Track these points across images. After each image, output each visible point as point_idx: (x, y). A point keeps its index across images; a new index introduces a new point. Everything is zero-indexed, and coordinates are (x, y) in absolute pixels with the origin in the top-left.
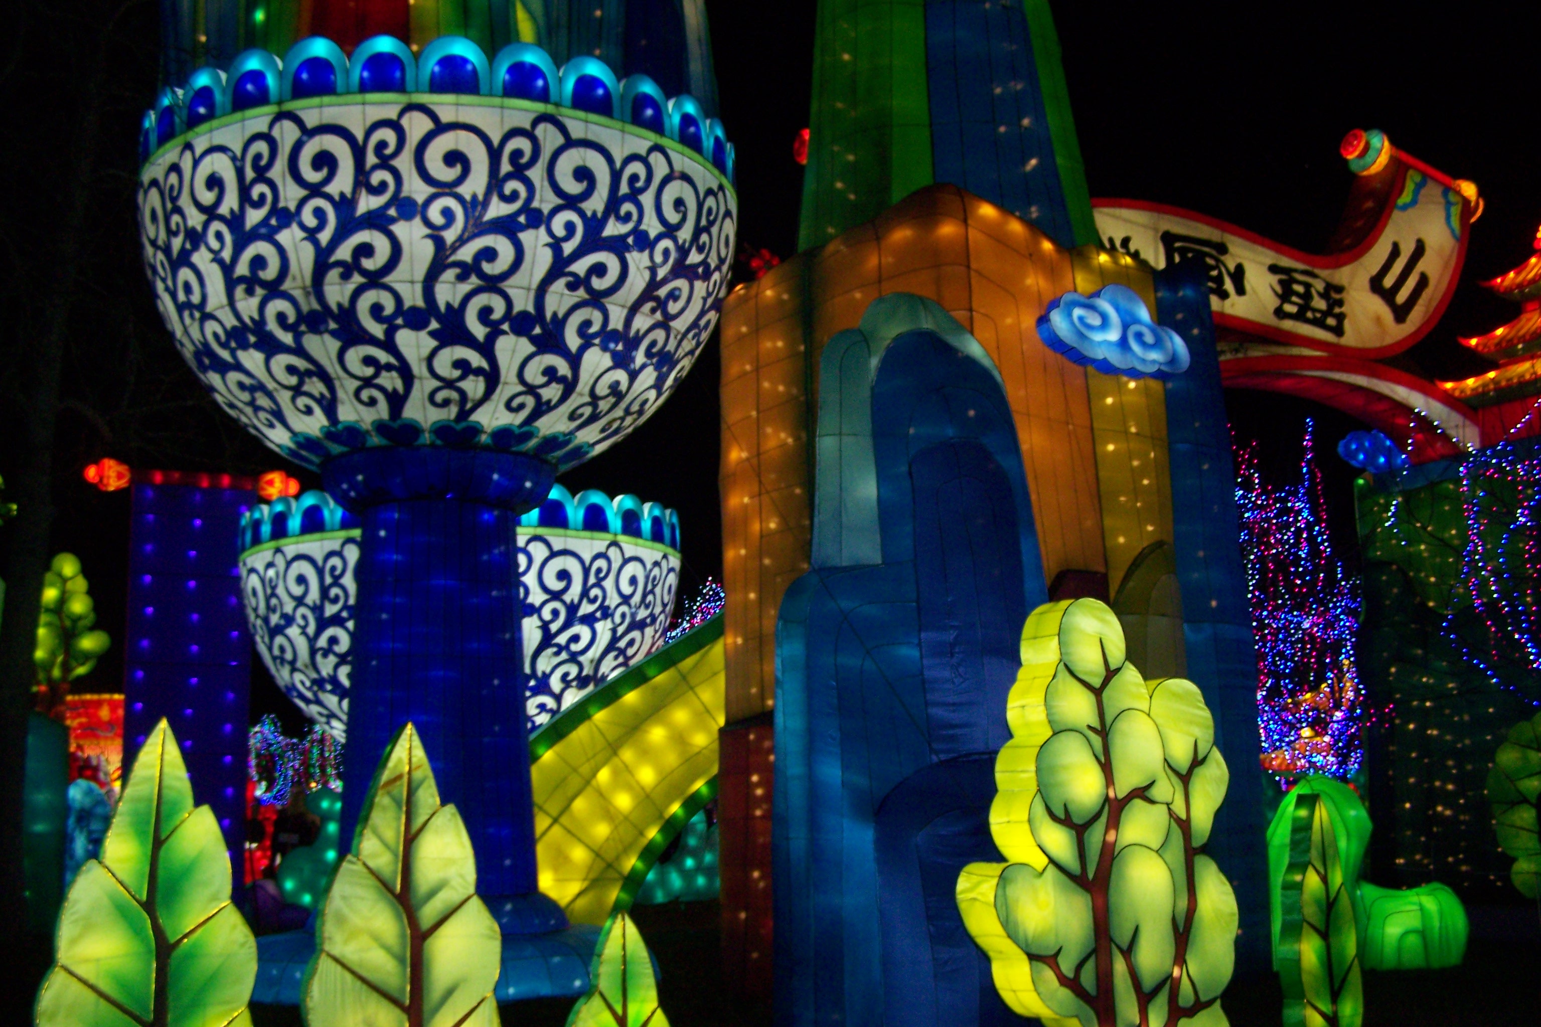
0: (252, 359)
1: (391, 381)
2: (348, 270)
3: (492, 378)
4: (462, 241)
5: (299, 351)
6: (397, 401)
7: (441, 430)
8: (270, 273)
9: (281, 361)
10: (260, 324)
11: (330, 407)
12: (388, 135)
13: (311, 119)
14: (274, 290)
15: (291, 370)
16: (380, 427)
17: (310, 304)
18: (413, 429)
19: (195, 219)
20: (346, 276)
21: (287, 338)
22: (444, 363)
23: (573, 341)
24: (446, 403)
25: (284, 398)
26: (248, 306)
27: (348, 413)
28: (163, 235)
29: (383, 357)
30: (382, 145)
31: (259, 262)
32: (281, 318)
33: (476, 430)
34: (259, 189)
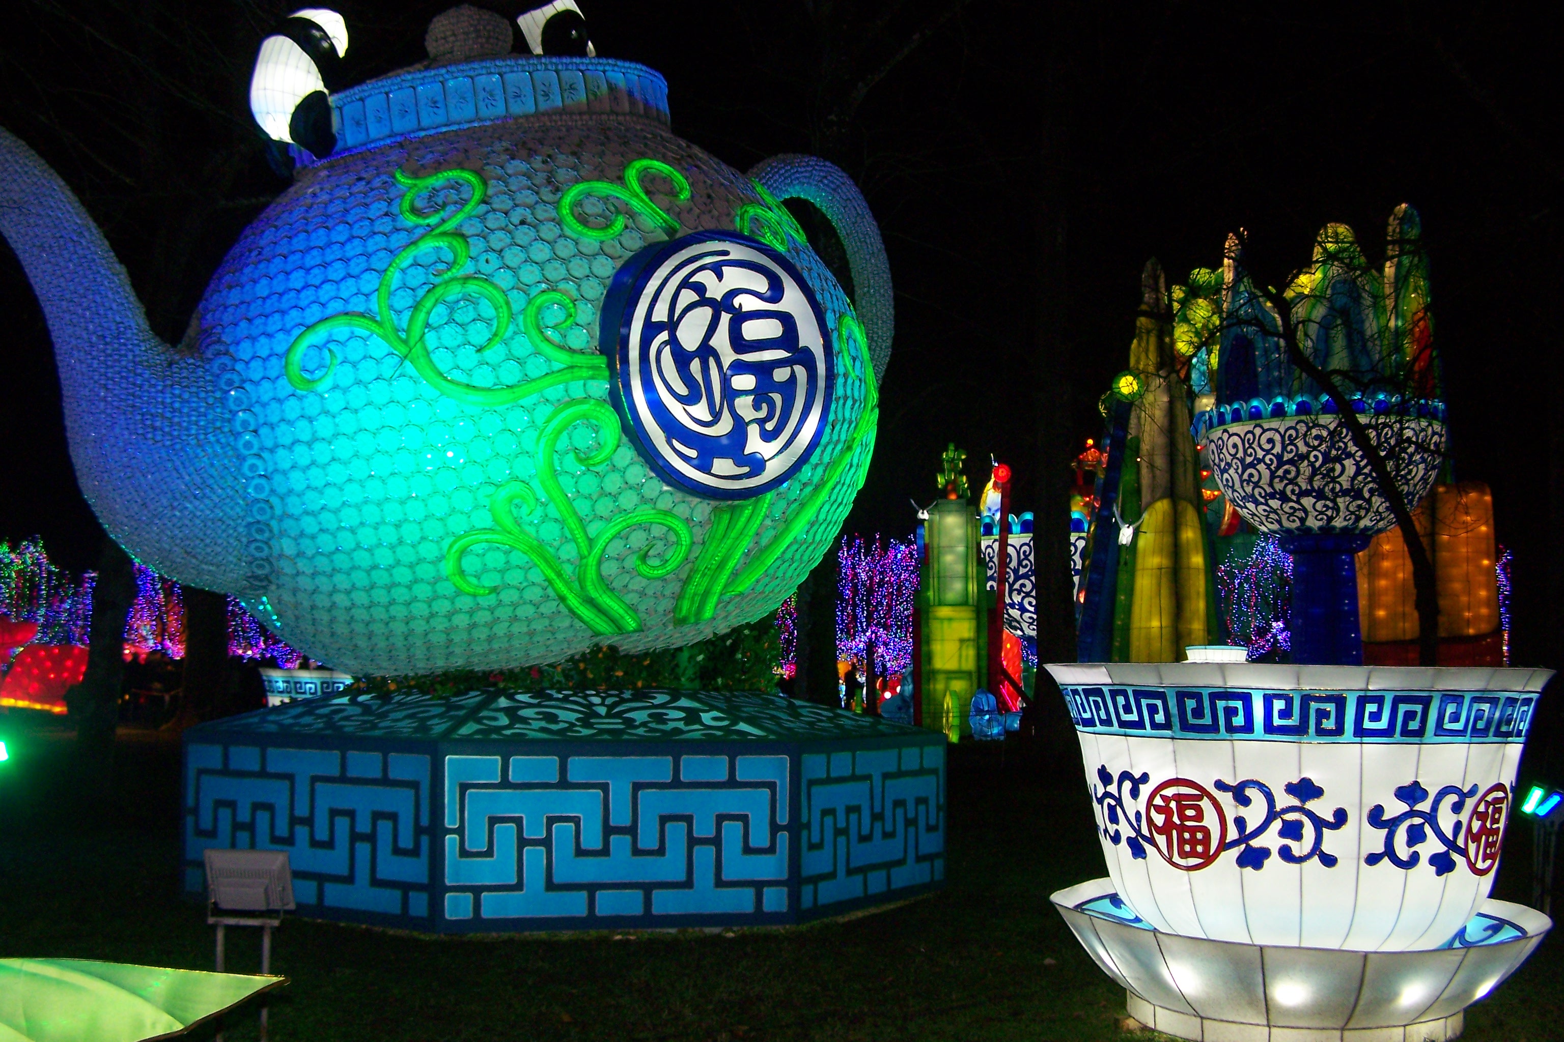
0: (1251, 506)
1: (1301, 514)
2: (1282, 479)
3: (1337, 509)
4: (1321, 466)
5: (1267, 505)
6: (1302, 520)
7: (1320, 528)
8: (1255, 479)
9: (1261, 508)
10: (1253, 496)
11: (1279, 522)
12: (1292, 432)
13: (1266, 426)
14: (1256, 485)
15: (1265, 510)
16: (1298, 529)
17: (1269, 490)
18: (1309, 529)
19: (1229, 458)
20: (1281, 481)
21: (1262, 500)
22: (1319, 506)
23: (1367, 495)
24: (1321, 519)
25: (1264, 518)
26: (1249, 489)
27: (1286, 524)
28: (1217, 461)
29: (1296, 506)
30: (1290, 436)
31: (1251, 475)
32: (1260, 494)
33: (1334, 528)
34: (1250, 451)
